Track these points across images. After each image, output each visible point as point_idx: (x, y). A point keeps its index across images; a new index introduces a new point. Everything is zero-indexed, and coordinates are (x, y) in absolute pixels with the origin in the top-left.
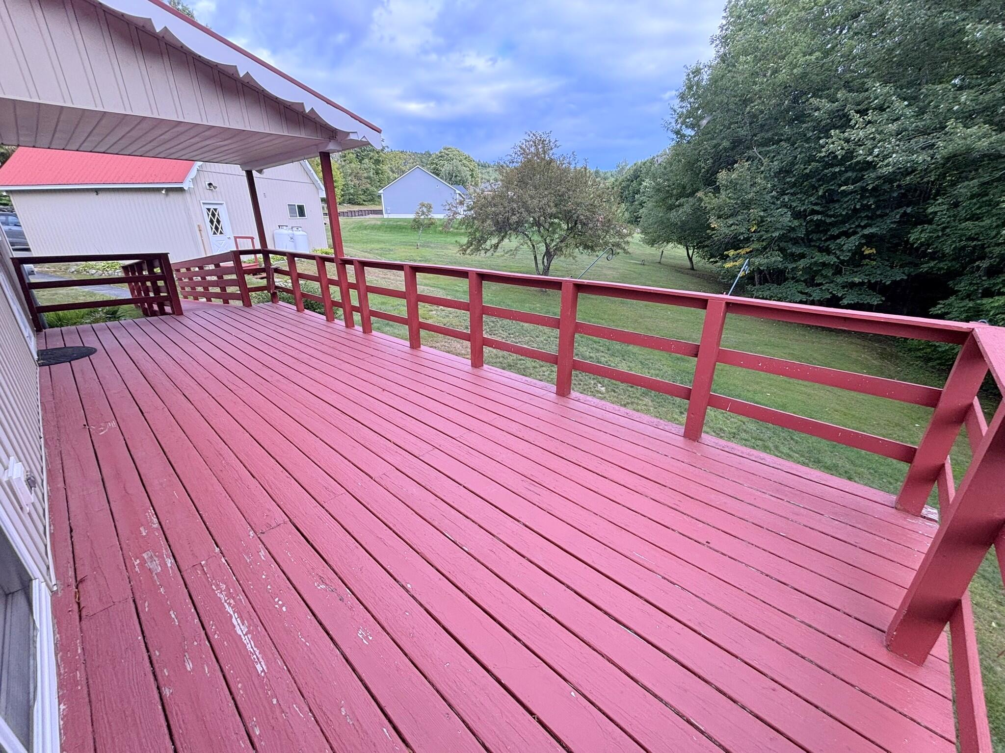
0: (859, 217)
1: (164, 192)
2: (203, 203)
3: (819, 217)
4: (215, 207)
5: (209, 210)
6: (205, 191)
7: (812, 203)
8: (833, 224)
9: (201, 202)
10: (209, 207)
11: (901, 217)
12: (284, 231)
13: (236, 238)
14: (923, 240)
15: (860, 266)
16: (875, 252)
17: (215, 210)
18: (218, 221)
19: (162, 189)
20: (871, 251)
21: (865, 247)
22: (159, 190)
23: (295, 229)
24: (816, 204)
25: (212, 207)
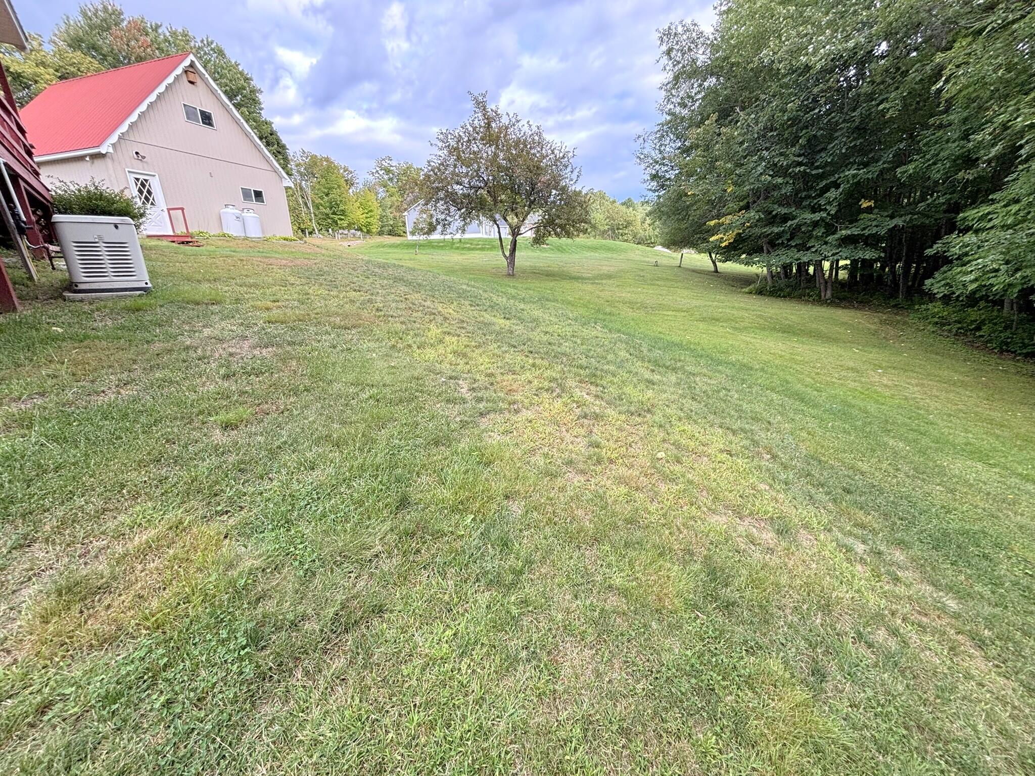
0: (848, 164)
1: (88, 159)
2: (129, 172)
3: (802, 168)
4: (146, 178)
5: (138, 179)
6: (133, 160)
7: (794, 155)
8: (821, 177)
9: (127, 170)
10: (138, 176)
11: (894, 157)
12: (230, 210)
13: (169, 210)
14: (911, 171)
15: (857, 221)
16: (873, 205)
17: (146, 181)
18: (149, 192)
19: (85, 156)
20: (869, 204)
21: (863, 200)
22: (81, 158)
23: (245, 211)
24: (799, 156)
25: (142, 177)
